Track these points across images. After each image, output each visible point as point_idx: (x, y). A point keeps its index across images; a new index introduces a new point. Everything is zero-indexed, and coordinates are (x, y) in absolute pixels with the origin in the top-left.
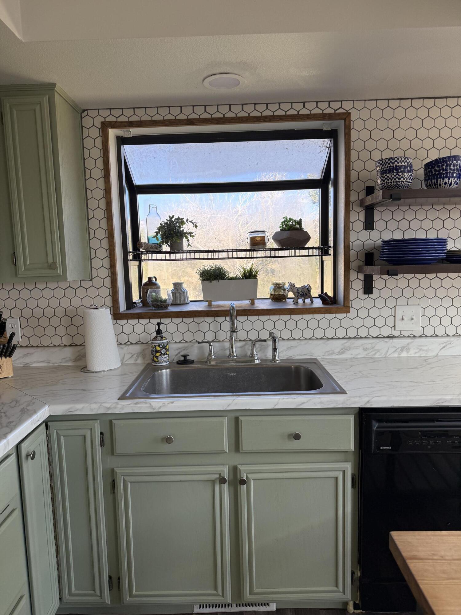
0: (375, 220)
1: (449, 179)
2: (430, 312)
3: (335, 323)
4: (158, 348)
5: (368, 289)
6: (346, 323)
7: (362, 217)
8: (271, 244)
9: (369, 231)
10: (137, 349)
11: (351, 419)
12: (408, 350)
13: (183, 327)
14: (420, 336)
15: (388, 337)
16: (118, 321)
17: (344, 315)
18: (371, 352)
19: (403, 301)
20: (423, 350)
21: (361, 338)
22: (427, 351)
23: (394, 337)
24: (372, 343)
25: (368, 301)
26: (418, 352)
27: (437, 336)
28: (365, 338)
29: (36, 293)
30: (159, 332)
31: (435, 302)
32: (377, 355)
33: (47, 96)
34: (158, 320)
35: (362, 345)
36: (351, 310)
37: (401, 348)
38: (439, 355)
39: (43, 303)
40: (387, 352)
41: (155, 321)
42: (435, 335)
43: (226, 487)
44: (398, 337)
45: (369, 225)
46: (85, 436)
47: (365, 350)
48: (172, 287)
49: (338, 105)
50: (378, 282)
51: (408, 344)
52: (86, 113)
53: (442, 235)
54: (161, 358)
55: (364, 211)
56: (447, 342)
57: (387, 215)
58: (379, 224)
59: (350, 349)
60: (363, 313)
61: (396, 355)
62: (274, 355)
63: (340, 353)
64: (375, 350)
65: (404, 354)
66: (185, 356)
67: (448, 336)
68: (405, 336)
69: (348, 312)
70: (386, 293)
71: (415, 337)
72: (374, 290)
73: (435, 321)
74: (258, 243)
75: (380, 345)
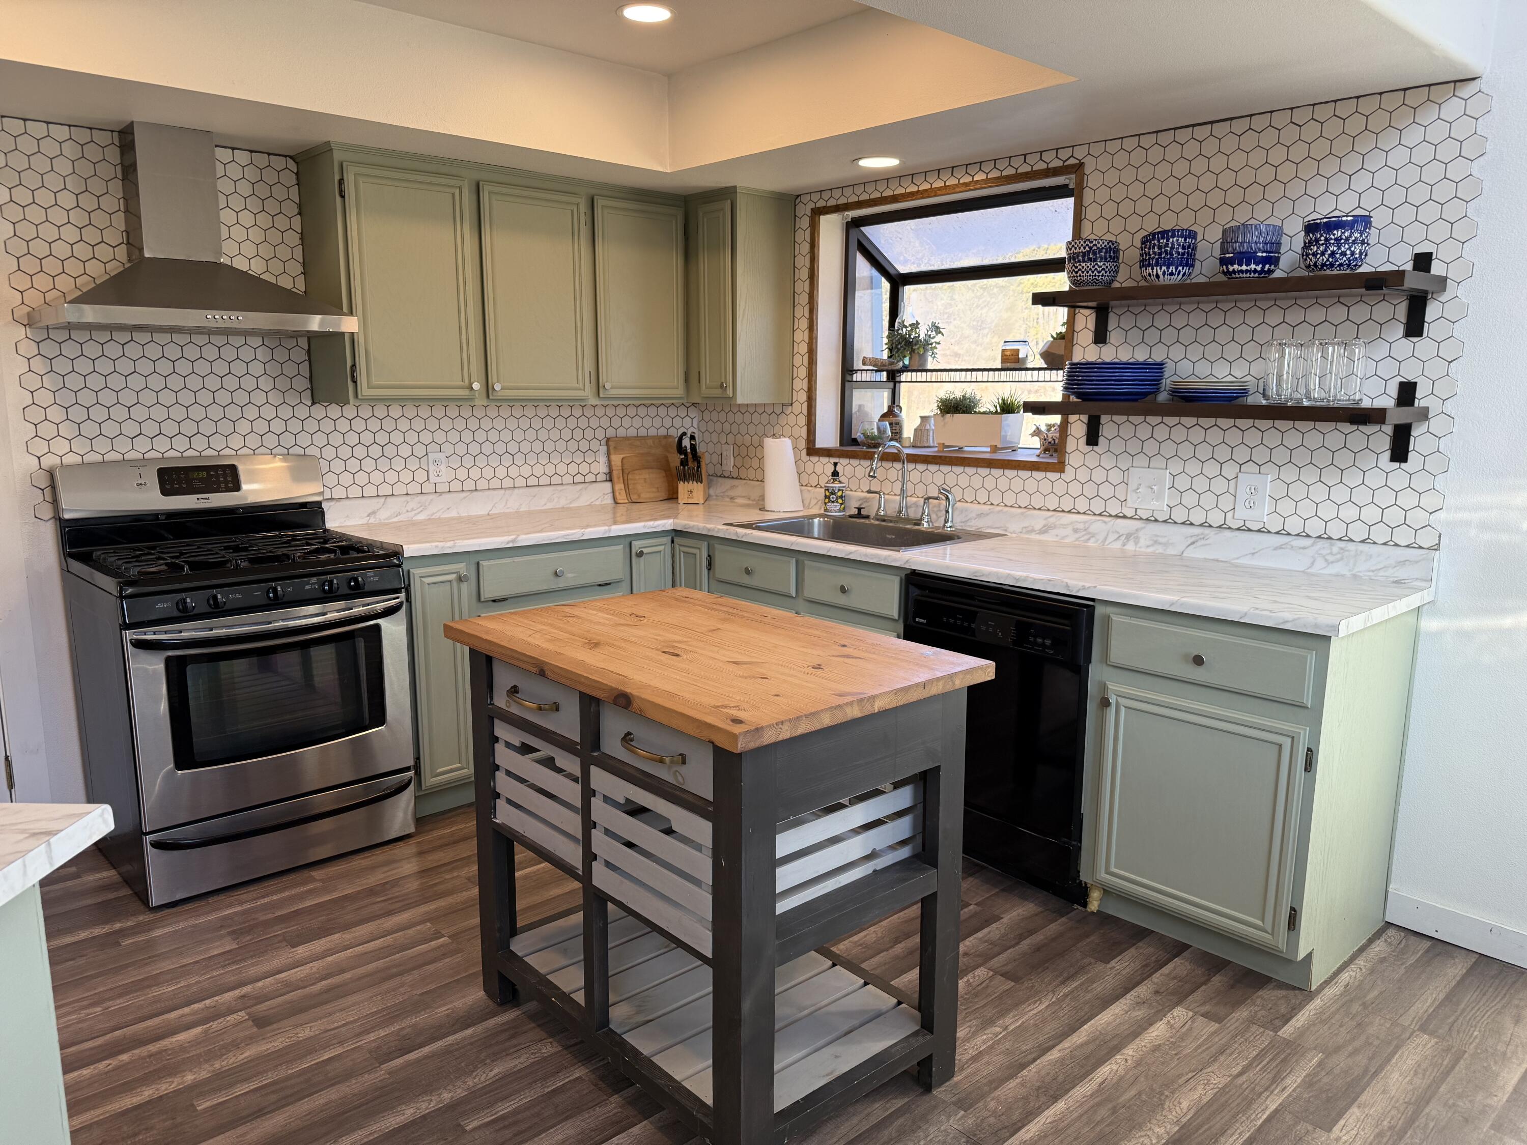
0: (1110, 328)
1: (1152, 269)
2: (1183, 482)
3: (1045, 487)
4: (827, 493)
6: (1060, 488)
7: (1091, 324)
9: (1101, 345)
11: (896, 582)
12: (1136, 539)
14: (1165, 521)
15: (1117, 516)
16: (811, 458)
17: (1057, 475)
18: (1083, 536)
19: (1141, 460)
20: (1160, 544)
21: (1079, 513)
22: (1166, 545)
23: (1125, 517)
24: (1085, 522)
25: (1092, 455)
26: (1152, 545)
27: (1192, 524)
28: (1084, 513)
30: (835, 474)
31: (1193, 468)
32: (1091, 542)
33: (729, 201)
34: (836, 460)
35: (1072, 523)
36: (1068, 468)
37: (1127, 535)
38: (1185, 554)
40: (1106, 539)
41: (833, 460)
42: (1188, 522)
44: (1131, 518)
45: (1100, 337)
47: (1076, 531)
48: (918, 421)
49: (1068, 153)
50: (1108, 426)
51: (1137, 530)
52: (799, 199)
53: (1158, 356)
54: (830, 506)
55: (1094, 315)
56: (1198, 535)
57: (1127, 321)
58: (1114, 336)
59: (1056, 527)
60: (1084, 475)
61: (1117, 545)
64: (1089, 533)
65: (1130, 547)
66: (859, 509)
67: (1210, 526)
68: (1141, 519)
69: (1062, 470)
70: (1117, 446)
71: (1156, 520)
72: (1101, 439)
73: (1190, 499)
74: (1011, 360)
75: (1097, 526)
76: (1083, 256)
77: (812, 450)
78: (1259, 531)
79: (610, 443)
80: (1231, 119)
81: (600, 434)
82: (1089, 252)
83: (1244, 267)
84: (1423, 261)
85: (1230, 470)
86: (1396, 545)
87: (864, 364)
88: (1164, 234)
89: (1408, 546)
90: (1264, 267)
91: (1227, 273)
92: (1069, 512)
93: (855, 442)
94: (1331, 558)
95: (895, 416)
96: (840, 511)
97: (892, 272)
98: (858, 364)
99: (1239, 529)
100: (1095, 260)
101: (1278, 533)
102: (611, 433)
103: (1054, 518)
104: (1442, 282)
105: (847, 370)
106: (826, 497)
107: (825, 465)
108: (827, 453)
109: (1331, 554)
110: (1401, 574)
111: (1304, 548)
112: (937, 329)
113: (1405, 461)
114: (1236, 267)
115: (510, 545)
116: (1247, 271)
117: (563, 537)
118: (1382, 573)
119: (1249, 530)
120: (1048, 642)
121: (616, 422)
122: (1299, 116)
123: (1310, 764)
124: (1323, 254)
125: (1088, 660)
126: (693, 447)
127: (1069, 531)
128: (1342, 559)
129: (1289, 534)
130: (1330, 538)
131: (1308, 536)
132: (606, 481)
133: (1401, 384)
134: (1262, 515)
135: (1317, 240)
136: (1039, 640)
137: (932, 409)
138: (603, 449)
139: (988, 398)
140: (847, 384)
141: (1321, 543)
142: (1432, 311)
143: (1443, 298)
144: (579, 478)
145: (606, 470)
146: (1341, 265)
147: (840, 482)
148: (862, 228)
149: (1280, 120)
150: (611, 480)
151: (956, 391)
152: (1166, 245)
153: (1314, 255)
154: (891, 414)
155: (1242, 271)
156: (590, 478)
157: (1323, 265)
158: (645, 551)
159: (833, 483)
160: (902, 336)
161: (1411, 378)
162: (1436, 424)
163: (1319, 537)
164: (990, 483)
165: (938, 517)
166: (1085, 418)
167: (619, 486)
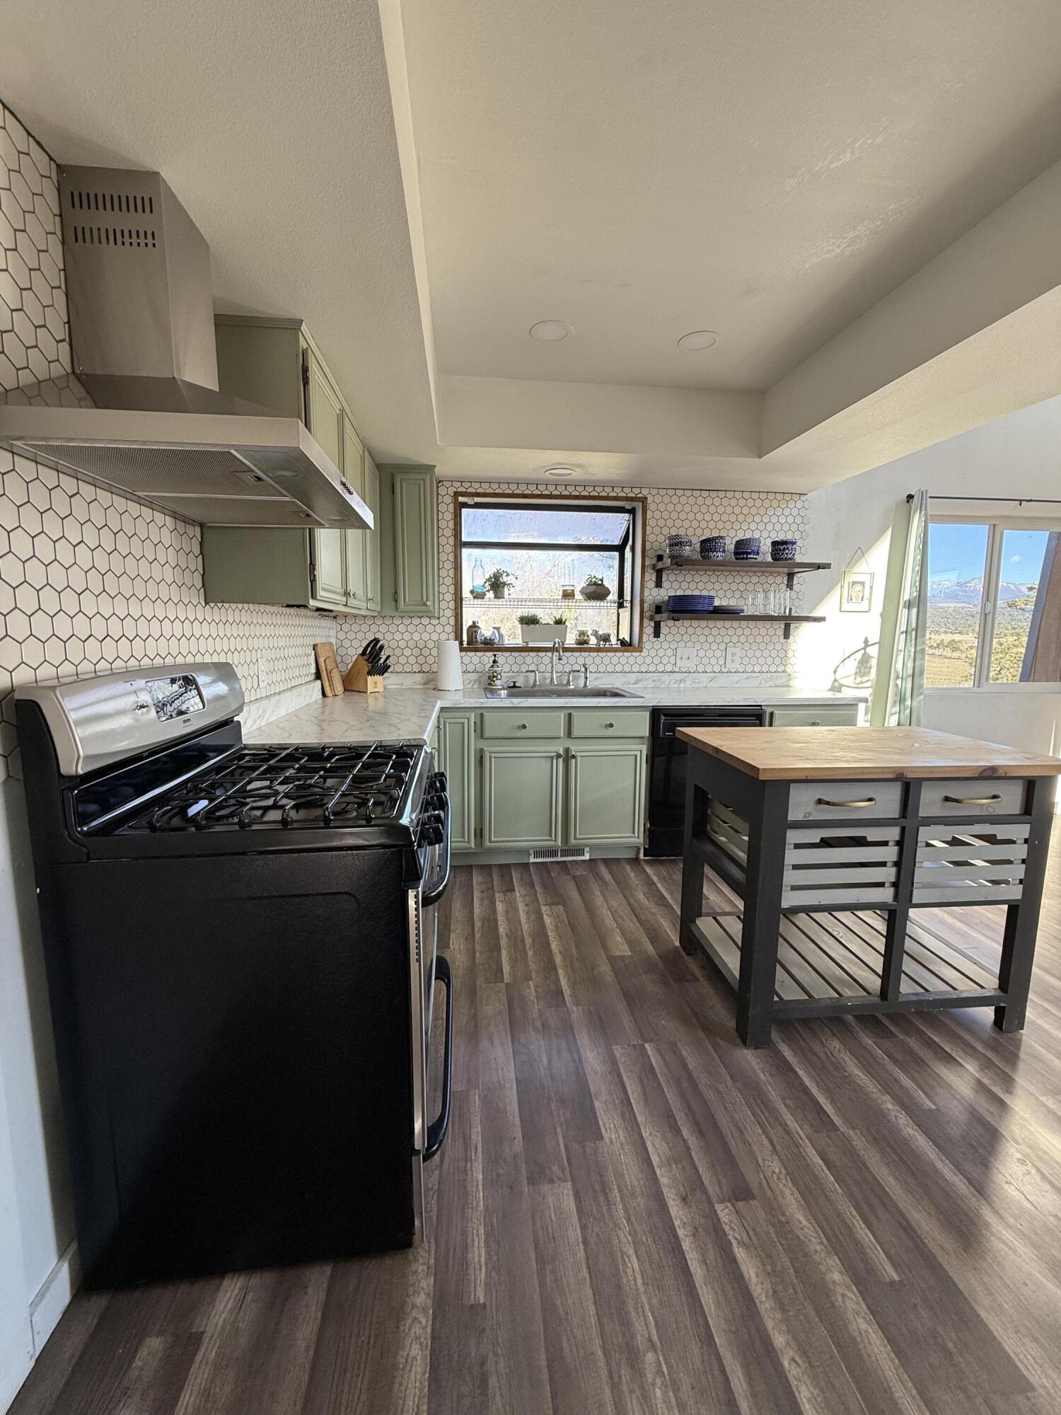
0: (663, 580)
1: (717, 553)
2: (701, 653)
3: (632, 660)
4: (495, 674)
5: (657, 634)
6: (640, 660)
7: (654, 578)
8: (578, 596)
9: (659, 588)
10: (475, 676)
11: (648, 714)
12: (685, 682)
13: (511, 660)
14: (694, 672)
15: (671, 672)
17: (638, 654)
18: (658, 683)
19: (682, 644)
20: (696, 682)
21: (651, 672)
22: (699, 683)
23: (675, 672)
24: (659, 677)
25: (657, 643)
27: (706, 672)
28: (654, 672)
29: (393, 628)
30: (495, 662)
31: (706, 647)
32: (662, 686)
33: (429, 476)
35: (651, 678)
36: (644, 650)
38: (709, 686)
39: (398, 636)
43: (561, 760)
44: (678, 672)
45: (659, 584)
46: (463, 723)
47: (653, 681)
49: (638, 490)
50: (664, 630)
51: (684, 677)
52: (441, 484)
54: (498, 682)
55: (655, 574)
56: (713, 677)
57: (672, 578)
58: (666, 584)
59: (642, 680)
60: (653, 653)
61: (677, 686)
62: (586, 683)
63: (634, 684)
65: (682, 685)
66: (514, 683)
67: (715, 672)
68: (683, 672)
69: (641, 651)
70: (670, 637)
71: (690, 672)
72: (661, 634)
73: (705, 661)
74: (568, 595)
75: (665, 678)
78: (736, 672)
85: (722, 646)
88: (711, 539)
92: (648, 672)
94: (767, 680)
99: (727, 672)
101: (744, 672)
103: (641, 676)
109: (768, 678)
111: (756, 677)
113: (788, 639)
119: (732, 672)
127: (650, 682)
128: (771, 680)
129: (749, 672)
130: (763, 672)
131: (755, 672)
132: (316, 679)
134: (737, 665)
139: (546, 616)
145: (315, 671)
147: (499, 667)
148: (464, 509)
150: (319, 679)
151: (530, 612)
156: (310, 677)
159: (496, 667)
163: (759, 672)
164: (606, 660)
166: (652, 624)
167: (326, 683)
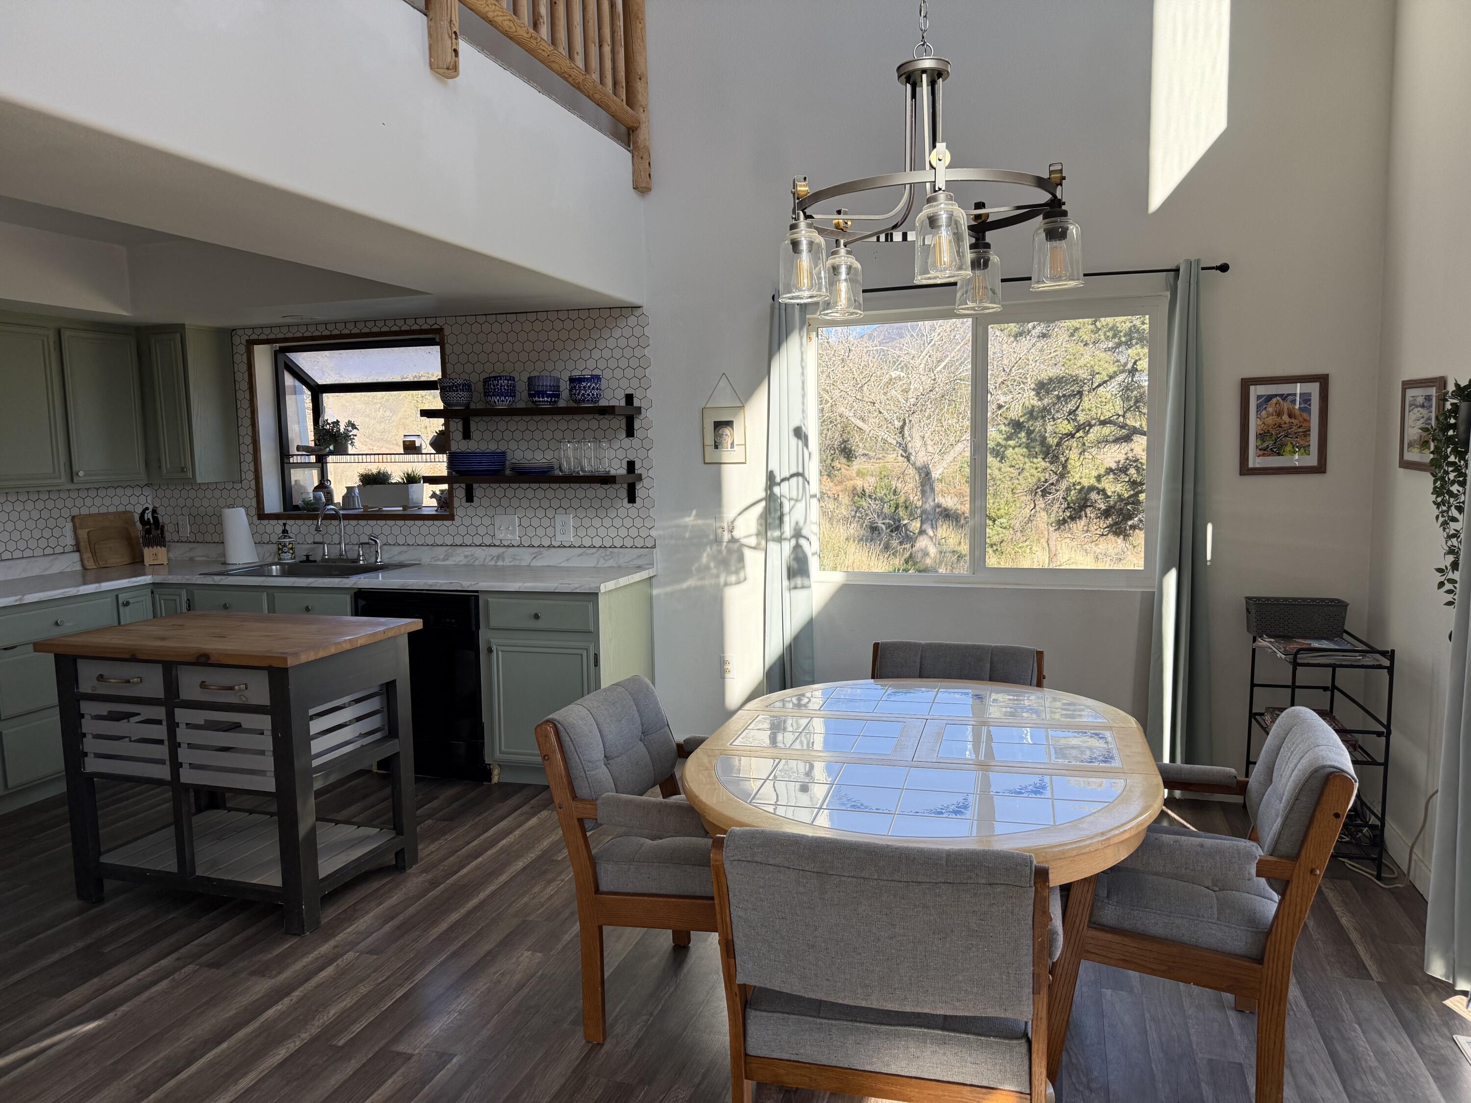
0: (472, 430)
1: (491, 398)
2: (525, 522)
3: (443, 530)
4: (281, 546)
5: (470, 498)
6: (453, 530)
7: (460, 428)
9: (467, 441)
11: (349, 599)
12: (503, 559)
14: (518, 546)
15: (490, 546)
16: (262, 521)
17: (449, 523)
18: (470, 559)
19: (500, 510)
20: (517, 558)
21: (467, 545)
22: (520, 560)
23: (494, 546)
25: (471, 509)
26: (513, 560)
27: (533, 546)
28: (470, 545)
30: (285, 531)
31: (530, 513)
32: (477, 563)
33: (179, 334)
34: (285, 521)
35: (462, 552)
36: (456, 517)
37: (497, 556)
38: (532, 563)
40: (484, 560)
41: (281, 522)
42: (531, 545)
44: (498, 546)
45: (467, 435)
47: (465, 557)
48: (345, 490)
49: (434, 320)
50: (479, 491)
51: (503, 553)
55: (461, 422)
56: (537, 553)
57: (481, 427)
58: (475, 435)
60: (467, 521)
61: (493, 563)
62: (376, 558)
63: (444, 560)
65: (500, 562)
66: (307, 556)
67: (544, 546)
68: (504, 546)
69: (453, 519)
70: (485, 502)
71: (513, 546)
72: (475, 499)
73: (531, 532)
74: (411, 448)
75: (479, 552)
76: (450, 388)
77: (262, 515)
78: (570, 547)
79: (76, 520)
80: (527, 312)
81: (66, 513)
82: (452, 386)
83: (541, 399)
84: (629, 398)
85: (550, 513)
86: (637, 547)
87: (298, 449)
88: (495, 378)
89: (642, 547)
90: (551, 399)
91: (533, 402)
92: (461, 545)
93: (297, 508)
94: (606, 558)
95: (327, 487)
96: (291, 559)
97: (312, 383)
98: (293, 450)
99: (559, 547)
100: (457, 391)
101: (579, 547)
102: (75, 511)
103: (450, 550)
104: (639, 410)
105: (284, 453)
106: (279, 549)
107: (276, 527)
108: (275, 517)
109: (606, 555)
110: (640, 562)
111: (593, 554)
112: (354, 427)
113: (635, 502)
114: (537, 399)
115: (18, 603)
116: (543, 401)
117: (61, 594)
118: (632, 563)
119: (565, 547)
120: (453, 621)
121: (79, 502)
122: (563, 315)
123: (597, 663)
124: (578, 395)
125: (478, 627)
126: (156, 519)
127: (462, 557)
128: (612, 558)
129: (585, 547)
130: (605, 547)
131: (595, 547)
132: (73, 551)
133: (628, 462)
134: (570, 538)
135: (575, 387)
136: (448, 620)
137: (355, 482)
138: (69, 525)
139: (397, 474)
140: (285, 465)
141: (601, 550)
142: (637, 424)
143: (642, 417)
144: (49, 551)
145: (73, 543)
146: (588, 400)
147: (290, 538)
148: (287, 354)
149: (553, 316)
150: (78, 551)
151: (374, 469)
152: (497, 385)
153: (575, 394)
154: (323, 485)
155: (540, 401)
156: (59, 550)
157: (580, 400)
158: (131, 601)
159: (284, 538)
160: (327, 431)
161: (632, 459)
162: (646, 482)
163: (600, 547)
164: (405, 530)
165: (370, 557)
166: (463, 485)
167: (87, 555)
